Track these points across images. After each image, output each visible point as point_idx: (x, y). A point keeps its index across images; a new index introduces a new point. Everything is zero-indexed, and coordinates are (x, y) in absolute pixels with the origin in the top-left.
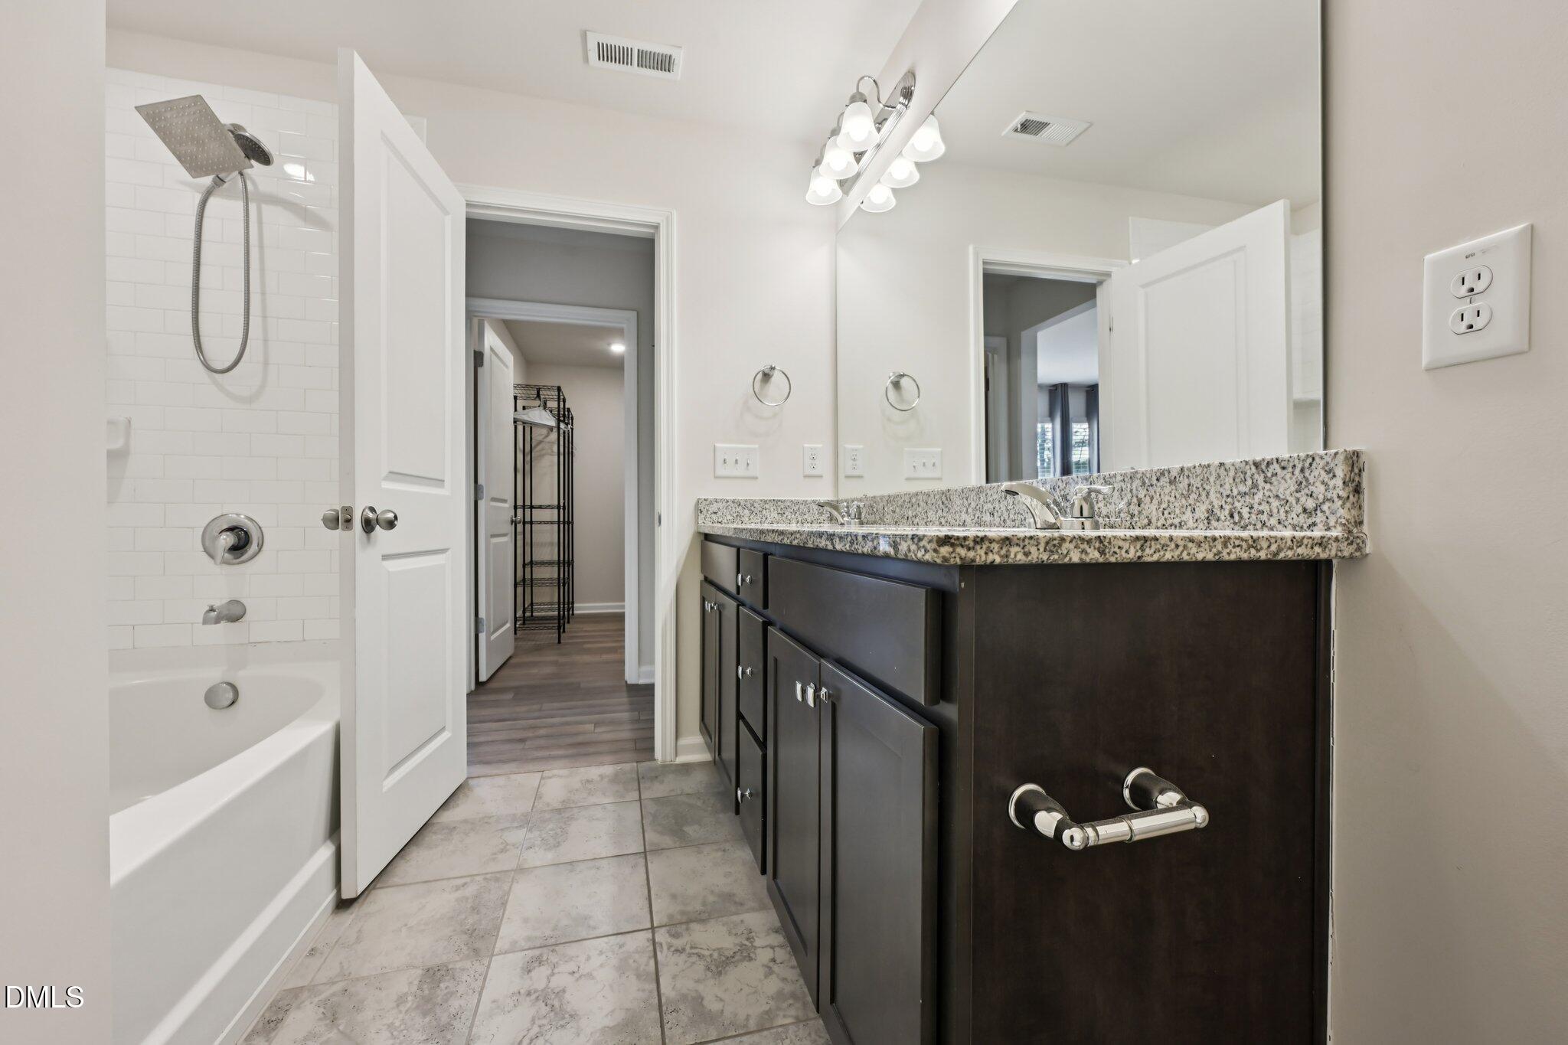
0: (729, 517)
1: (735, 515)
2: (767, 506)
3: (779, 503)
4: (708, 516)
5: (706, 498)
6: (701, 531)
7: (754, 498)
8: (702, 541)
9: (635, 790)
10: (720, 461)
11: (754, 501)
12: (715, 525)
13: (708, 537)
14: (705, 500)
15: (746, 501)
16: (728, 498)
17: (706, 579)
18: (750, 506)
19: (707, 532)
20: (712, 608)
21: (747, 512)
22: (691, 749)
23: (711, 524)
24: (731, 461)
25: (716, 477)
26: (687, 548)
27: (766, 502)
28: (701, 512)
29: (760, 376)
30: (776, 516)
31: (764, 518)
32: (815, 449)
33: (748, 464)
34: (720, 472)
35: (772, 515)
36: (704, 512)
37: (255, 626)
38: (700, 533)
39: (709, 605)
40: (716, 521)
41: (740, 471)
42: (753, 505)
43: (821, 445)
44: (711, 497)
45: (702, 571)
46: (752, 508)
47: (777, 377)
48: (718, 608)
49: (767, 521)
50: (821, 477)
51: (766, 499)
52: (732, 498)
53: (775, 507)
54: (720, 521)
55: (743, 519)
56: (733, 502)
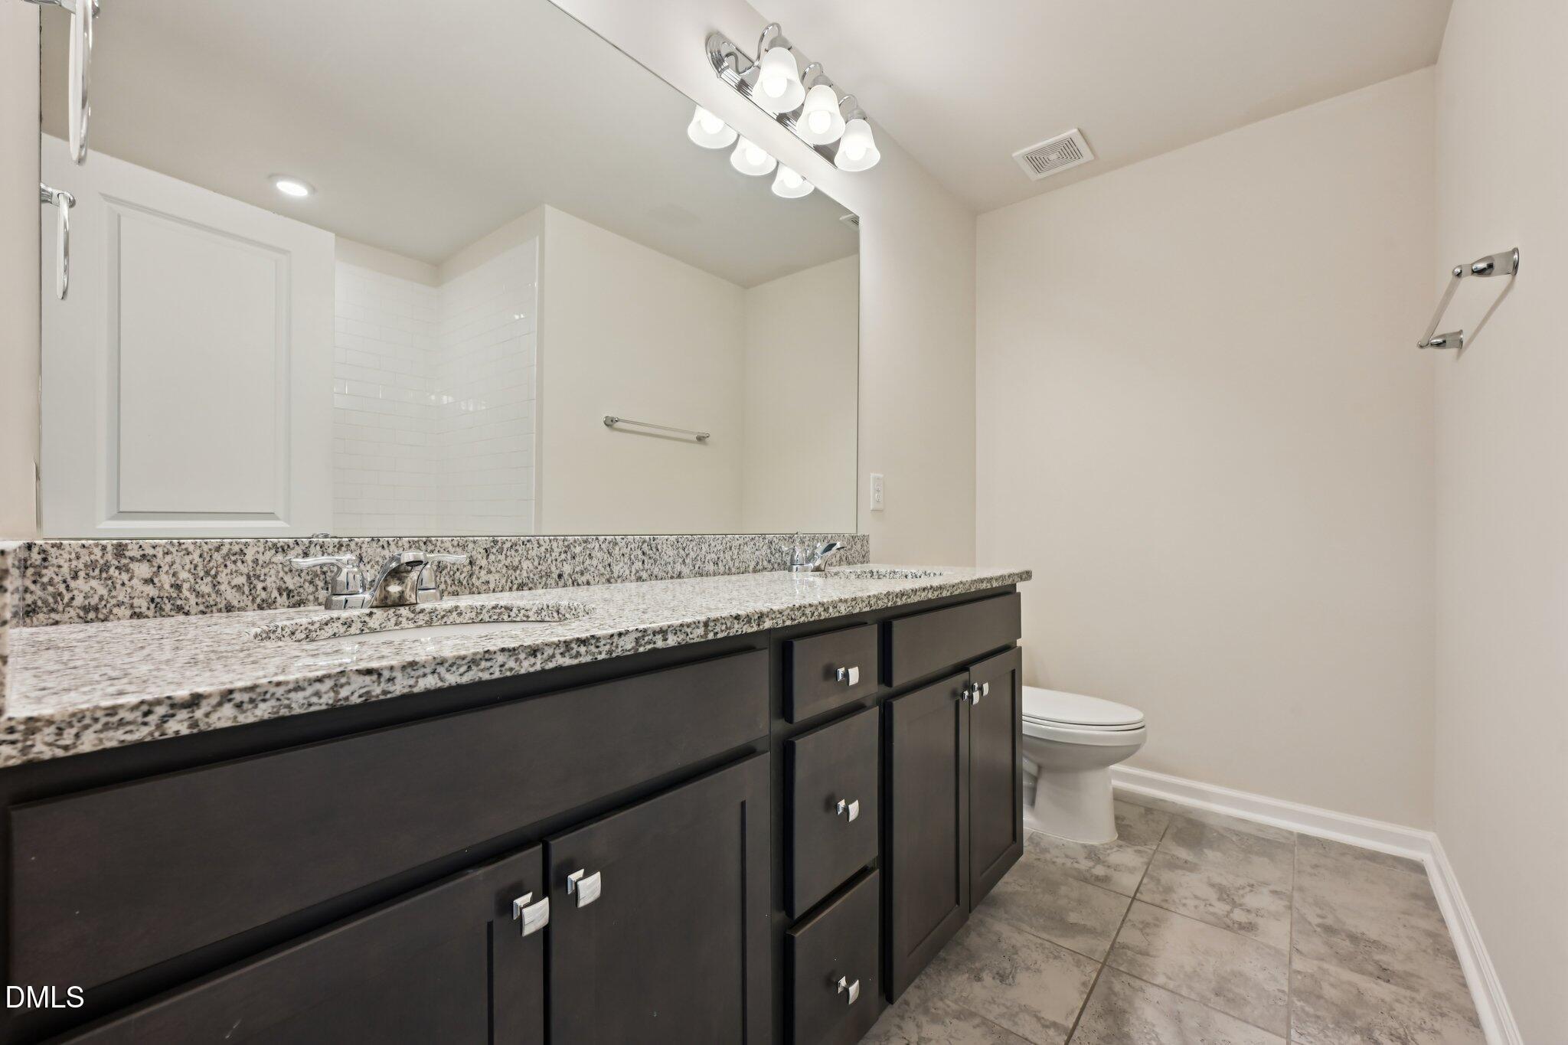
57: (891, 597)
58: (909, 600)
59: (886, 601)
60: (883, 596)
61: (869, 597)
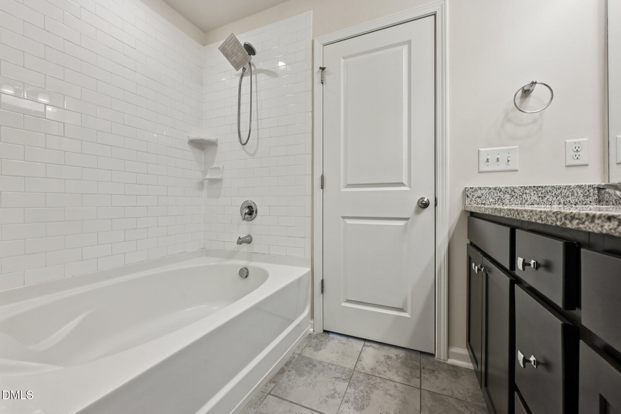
0: (491, 200)
1: (496, 199)
2: (527, 191)
3: (540, 189)
4: (473, 199)
5: (472, 187)
6: (468, 210)
7: (514, 186)
8: (468, 217)
9: (418, 378)
10: (483, 159)
11: (515, 188)
12: (479, 206)
13: (473, 214)
14: (471, 188)
15: (507, 188)
16: (490, 187)
17: (471, 244)
18: (511, 192)
19: (473, 210)
20: (478, 270)
21: (507, 196)
22: (459, 357)
23: (475, 205)
24: (492, 159)
25: (479, 172)
26: (457, 220)
27: (526, 188)
28: (468, 197)
29: (520, 92)
30: (536, 199)
31: (524, 201)
32: (579, 143)
33: (508, 161)
34: (483, 168)
35: (533, 198)
36: (471, 197)
37: (256, 246)
38: (467, 211)
39: (476, 267)
40: (480, 203)
41: (502, 166)
42: (513, 191)
43: (586, 139)
44: (476, 186)
45: (468, 238)
46: (513, 193)
47: (538, 90)
48: (485, 270)
49: (527, 203)
50: (587, 165)
51: (526, 186)
52: (494, 186)
53: (535, 192)
54: (483, 202)
55: (504, 201)
56: (495, 189)
57: (559, 216)
58: (581, 226)
59: (554, 219)
60: (551, 214)
61: (541, 212)
